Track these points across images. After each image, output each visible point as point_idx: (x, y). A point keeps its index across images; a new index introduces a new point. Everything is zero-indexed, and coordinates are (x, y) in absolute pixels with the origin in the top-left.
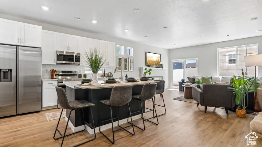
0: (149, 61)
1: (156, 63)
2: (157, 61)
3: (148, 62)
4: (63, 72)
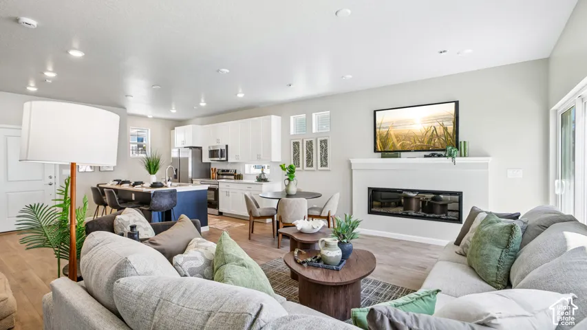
0: (397, 137)
1: (426, 140)
2: (429, 134)
3: (395, 140)
4: (223, 171)
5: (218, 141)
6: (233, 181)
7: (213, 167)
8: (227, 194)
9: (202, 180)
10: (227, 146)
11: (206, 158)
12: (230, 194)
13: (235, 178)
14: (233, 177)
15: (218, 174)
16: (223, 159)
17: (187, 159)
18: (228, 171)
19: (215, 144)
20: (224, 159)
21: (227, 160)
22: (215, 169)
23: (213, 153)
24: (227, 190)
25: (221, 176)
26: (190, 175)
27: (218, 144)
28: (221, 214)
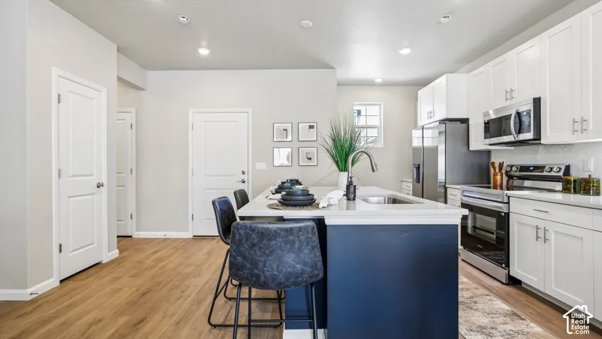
4: (524, 168)
5: (509, 94)
6: (559, 197)
7: (496, 159)
8: (541, 236)
9: (465, 187)
10: (537, 102)
11: (478, 142)
12: (552, 236)
13: (566, 190)
14: (559, 186)
15: (510, 177)
16: (523, 137)
17: (435, 150)
18: (541, 168)
19: (502, 103)
20: (528, 136)
21: (538, 137)
22: (501, 166)
23: (495, 127)
24: (541, 225)
25: (516, 182)
26: (441, 177)
27: (508, 103)
28: (514, 282)
